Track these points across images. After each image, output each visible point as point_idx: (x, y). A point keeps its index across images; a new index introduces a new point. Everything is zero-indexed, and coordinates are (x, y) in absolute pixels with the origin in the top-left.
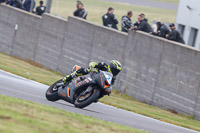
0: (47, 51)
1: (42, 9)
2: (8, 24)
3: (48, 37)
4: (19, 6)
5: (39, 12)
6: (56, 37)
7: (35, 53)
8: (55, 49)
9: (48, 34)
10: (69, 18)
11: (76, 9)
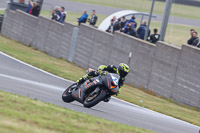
0: (160, 79)
1: (157, 37)
2: (122, 52)
3: (161, 65)
4: (133, 34)
5: (154, 40)
6: (170, 65)
7: (149, 81)
8: (168, 76)
9: (161, 62)
10: (183, 46)
11: (190, 37)
